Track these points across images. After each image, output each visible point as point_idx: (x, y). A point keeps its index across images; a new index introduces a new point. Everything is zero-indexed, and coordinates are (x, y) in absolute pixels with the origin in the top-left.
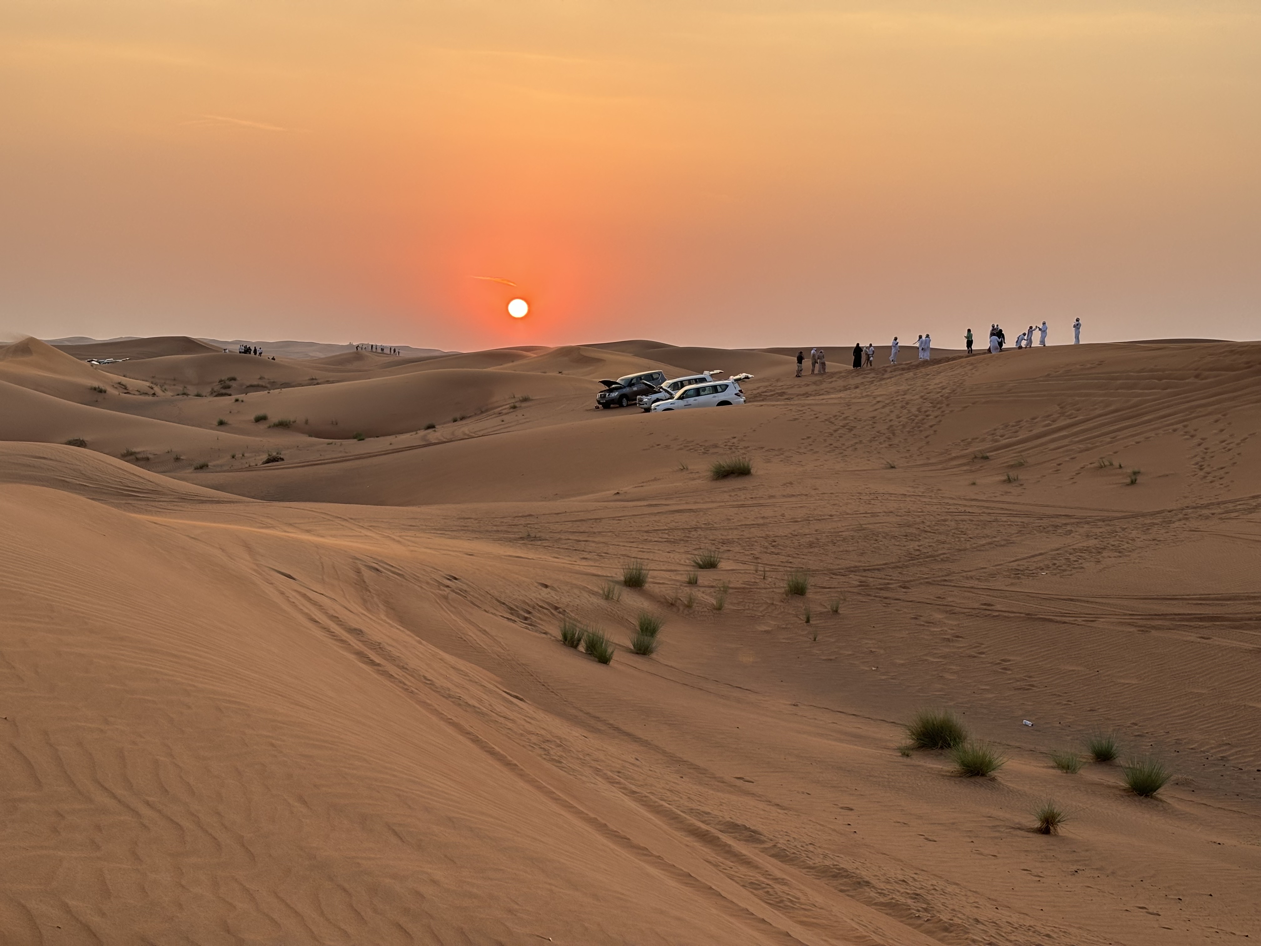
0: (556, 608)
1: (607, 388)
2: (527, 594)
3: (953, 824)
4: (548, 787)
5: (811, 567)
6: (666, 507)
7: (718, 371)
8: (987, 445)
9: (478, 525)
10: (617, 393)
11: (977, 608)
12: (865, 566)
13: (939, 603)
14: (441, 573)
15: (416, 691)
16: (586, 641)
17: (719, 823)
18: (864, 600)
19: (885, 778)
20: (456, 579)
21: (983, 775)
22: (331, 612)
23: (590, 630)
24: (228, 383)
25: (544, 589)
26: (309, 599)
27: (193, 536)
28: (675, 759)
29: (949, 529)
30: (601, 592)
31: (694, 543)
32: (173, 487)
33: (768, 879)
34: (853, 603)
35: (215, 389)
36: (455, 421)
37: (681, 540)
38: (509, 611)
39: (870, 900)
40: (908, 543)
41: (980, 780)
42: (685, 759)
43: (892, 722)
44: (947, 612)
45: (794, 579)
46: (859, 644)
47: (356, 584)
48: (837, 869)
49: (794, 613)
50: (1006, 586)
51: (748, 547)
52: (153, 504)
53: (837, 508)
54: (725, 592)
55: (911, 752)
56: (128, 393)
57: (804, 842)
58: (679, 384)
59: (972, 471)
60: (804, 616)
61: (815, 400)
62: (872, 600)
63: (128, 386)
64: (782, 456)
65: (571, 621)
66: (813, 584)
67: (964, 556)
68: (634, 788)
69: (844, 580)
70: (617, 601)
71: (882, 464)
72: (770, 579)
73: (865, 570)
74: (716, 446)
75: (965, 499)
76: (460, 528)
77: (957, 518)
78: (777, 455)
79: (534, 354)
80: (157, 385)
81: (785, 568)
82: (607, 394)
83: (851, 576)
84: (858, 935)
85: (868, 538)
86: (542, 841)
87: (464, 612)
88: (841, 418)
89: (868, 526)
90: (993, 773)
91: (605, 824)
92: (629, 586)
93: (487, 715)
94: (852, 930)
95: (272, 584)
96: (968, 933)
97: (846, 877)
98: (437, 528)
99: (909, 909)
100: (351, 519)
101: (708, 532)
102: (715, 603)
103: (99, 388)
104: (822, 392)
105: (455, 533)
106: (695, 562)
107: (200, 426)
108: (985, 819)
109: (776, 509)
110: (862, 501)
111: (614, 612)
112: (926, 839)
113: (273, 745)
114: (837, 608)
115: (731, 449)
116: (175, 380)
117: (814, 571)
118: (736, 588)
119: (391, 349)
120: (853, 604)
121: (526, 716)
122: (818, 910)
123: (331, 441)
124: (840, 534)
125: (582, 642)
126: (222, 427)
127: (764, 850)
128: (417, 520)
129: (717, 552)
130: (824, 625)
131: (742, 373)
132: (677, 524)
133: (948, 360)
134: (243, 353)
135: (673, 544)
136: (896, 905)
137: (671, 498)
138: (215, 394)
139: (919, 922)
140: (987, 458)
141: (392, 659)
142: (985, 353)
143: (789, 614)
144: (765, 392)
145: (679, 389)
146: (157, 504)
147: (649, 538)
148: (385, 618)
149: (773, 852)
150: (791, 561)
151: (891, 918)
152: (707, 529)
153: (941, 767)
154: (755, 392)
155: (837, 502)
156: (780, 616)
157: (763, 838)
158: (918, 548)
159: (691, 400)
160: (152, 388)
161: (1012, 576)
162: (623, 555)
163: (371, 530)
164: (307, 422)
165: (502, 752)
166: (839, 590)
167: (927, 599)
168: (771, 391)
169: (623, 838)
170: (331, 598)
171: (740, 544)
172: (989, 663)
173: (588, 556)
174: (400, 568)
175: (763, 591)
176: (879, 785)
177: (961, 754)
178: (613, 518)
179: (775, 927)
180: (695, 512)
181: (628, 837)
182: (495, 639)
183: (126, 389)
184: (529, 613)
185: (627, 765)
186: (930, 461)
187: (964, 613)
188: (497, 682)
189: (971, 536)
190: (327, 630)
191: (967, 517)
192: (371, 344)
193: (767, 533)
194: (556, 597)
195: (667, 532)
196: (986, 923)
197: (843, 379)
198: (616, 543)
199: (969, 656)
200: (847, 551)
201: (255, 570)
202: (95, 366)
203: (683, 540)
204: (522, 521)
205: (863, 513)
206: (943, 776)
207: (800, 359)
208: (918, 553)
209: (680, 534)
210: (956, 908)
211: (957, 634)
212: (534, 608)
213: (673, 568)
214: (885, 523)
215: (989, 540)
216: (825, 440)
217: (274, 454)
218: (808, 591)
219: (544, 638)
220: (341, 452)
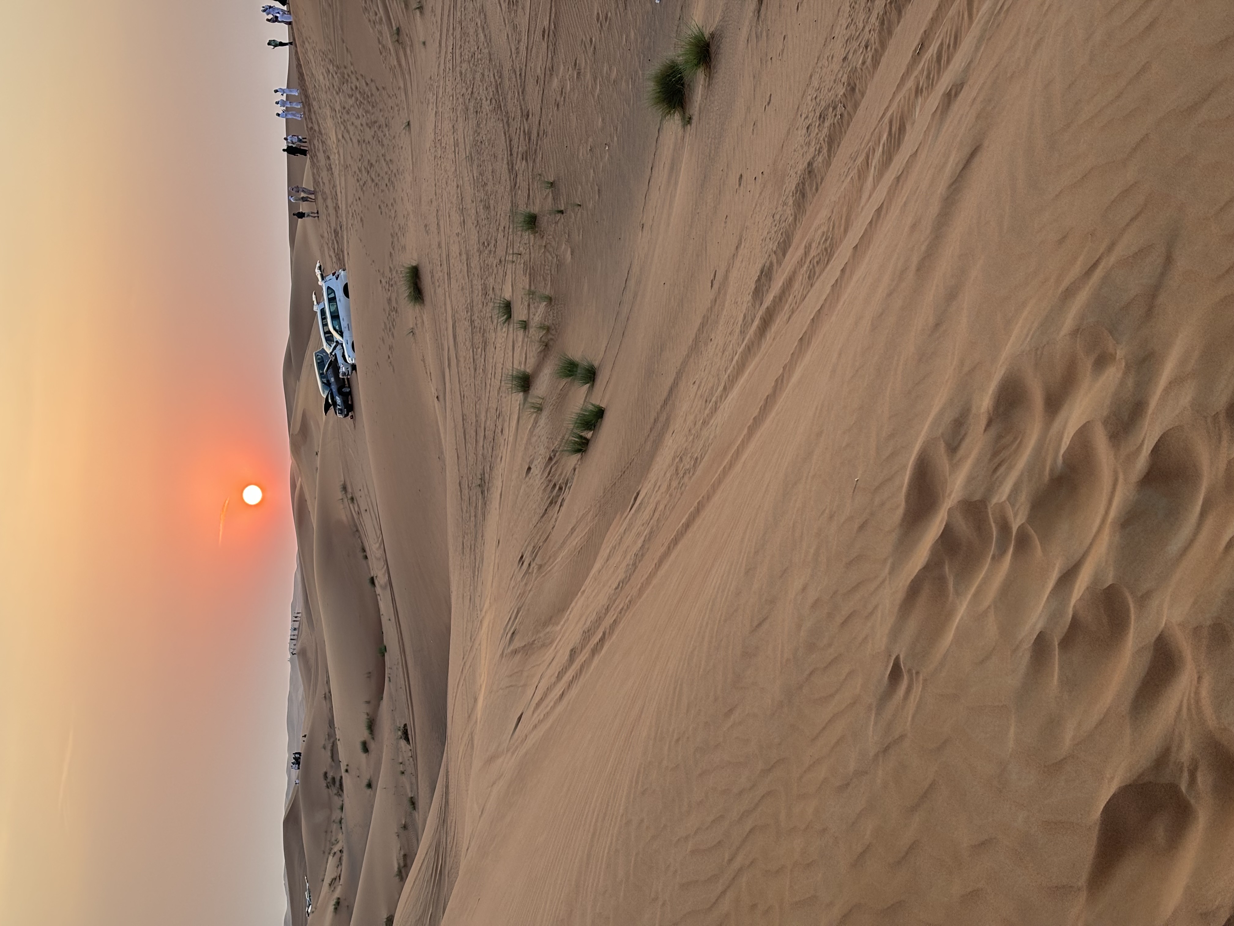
0: (551, 459)
1: (332, 407)
2: (537, 488)
3: (754, 77)
4: (719, 473)
5: (509, 208)
6: (451, 350)
7: (314, 296)
8: (385, 29)
9: (469, 535)
10: (337, 398)
11: (547, 43)
12: (507, 154)
13: (543, 82)
14: (516, 572)
15: (629, 598)
16: (582, 430)
17: (753, 306)
18: (541, 156)
19: (711, 141)
20: (522, 557)
21: (708, 45)
22: (554, 679)
23: (571, 426)
24: (329, 780)
25: (532, 471)
26: (542, 700)
27: (480, 813)
28: (694, 346)
29: (469, 69)
30: (535, 415)
31: (486, 322)
32: (433, 831)
33: (805, 262)
34: (543, 166)
35: (335, 792)
36: (366, 557)
37: (483, 336)
38: (552, 505)
39: (825, 162)
40: (484, 111)
41: (713, 49)
42: (694, 336)
43: (659, 132)
44: (551, 75)
45: (520, 225)
46: (584, 162)
47: (527, 654)
48: (796, 193)
49: (553, 226)
50: (525, 14)
51: (490, 269)
52: (449, 850)
53: (450, 180)
54: (533, 293)
55: (687, 115)
56: (340, 877)
57: (772, 223)
58: (327, 335)
59: (412, 46)
60: (557, 215)
61: (341, 201)
62: (540, 148)
63: (333, 877)
64: (399, 234)
65: (563, 445)
66: (525, 206)
67: (496, 55)
68: (721, 388)
69: (521, 175)
70: (543, 399)
71: (405, 134)
72: (521, 249)
73: (511, 154)
74: (389, 301)
75: (440, 52)
76: (473, 553)
77: (458, 61)
78: (398, 239)
79: (298, 480)
80: (332, 849)
81: (510, 233)
82: (338, 407)
83: (517, 168)
84: (857, 178)
85: (479, 151)
86: (768, 486)
87: (554, 549)
88: (360, 175)
89: (467, 150)
90: (707, 35)
91: (754, 418)
92: (529, 387)
93: (652, 528)
94: (853, 182)
95: (526, 736)
96: (856, 68)
97: (804, 184)
98: (472, 575)
99: (834, 124)
100: (463, 658)
101: (475, 309)
102: (545, 303)
103: (335, 905)
104: (334, 193)
105: (478, 558)
106: (505, 322)
107: (372, 807)
108: (749, 45)
109: (452, 241)
110: (442, 156)
111: (554, 403)
112: (769, 103)
113: (678, 740)
114: (548, 183)
115: (392, 285)
116: (326, 832)
117: (512, 206)
118: (530, 283)
119: (294, 621)
120: (545, 166)
121: (653, 491)
122: (834, 214)
123: (387, 679)
124: (475, 178)
125: (583, 434)
126: (374, 785)
127: (779, 263)
128: (465, 594)
129: (495, 301)
130: (565, 196)
131: (315, 273)
132: (468, 340)
133: (299, 66)
134: (299, 766)
135: (487, 343)
136: (830, 136)
137: (442, 345)
138: (340, 792)
139: (846, 114)
140: (398, 29)
141: (599, 620)
142: (292, 28)
143: (555, 230)
144: (334, 249)
145: (332, 336)
146: (449, 846)
147: (482, 367)
148: (559, 627)
149: (781, 255)
150: (503, 228)
151: (843, 142)
152: (472, 310)
153: (701, 86)
154: (334, 260)
155: (444, 181)
156: (557, 239)
157: (767, 264)
158: (489, 101)
159: (344, 324)
160: (335, 853)
161: (515, 8)
162: (498, 393)
163: (474, 639)
164: (368, 702)
165: (687, 516)
166: (531, 181)
167: (538, 93)
168: (333, 243)
169: (767, 403)
170: (541, 678)
171: (487, 278)
172: (601, 33)
173: (500, 428)
174: (511, 612)
175: (532, 255)
176: (718, 148)
177: (688, 67)
178: (462, 402)
179: (849, 260)
180: (455, 321)
181: (765, 397)
182: (580, 519)
183: (335, 879)
184: (555, 485)
185: (699, 393)
186: (402, 86)
187: (552, 59)
188: (621, 517)
189: (476, 48)
190: (570, 684)
191: (457, 51)
192: (289, 641)
193: (475, 250)
194: (539, 460)
195: (475, 350)
196: (847, 51)
197: (321, 171)
198: (487, 398)
199: (594, 53)
200: (493, 172)
201: (513, 753)
202: (313, 910)
203: (483, 334)
204: (465, 491)
205: (455, 154)
206: (709, 84)
207: (301, 215)
208: (494, 101)
209: (477, 337)
210: (833, 78)
211: (573, 64)
212: (550, 481)
213: (511, 344)
214: (464, 133)
215: (480, 30)
216: (382, 191)
217: (400, 733)
218: (532, 211)
219: (579, 472)
220: (397, 669)
